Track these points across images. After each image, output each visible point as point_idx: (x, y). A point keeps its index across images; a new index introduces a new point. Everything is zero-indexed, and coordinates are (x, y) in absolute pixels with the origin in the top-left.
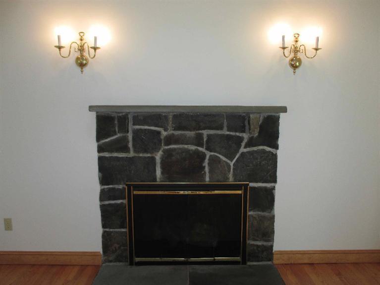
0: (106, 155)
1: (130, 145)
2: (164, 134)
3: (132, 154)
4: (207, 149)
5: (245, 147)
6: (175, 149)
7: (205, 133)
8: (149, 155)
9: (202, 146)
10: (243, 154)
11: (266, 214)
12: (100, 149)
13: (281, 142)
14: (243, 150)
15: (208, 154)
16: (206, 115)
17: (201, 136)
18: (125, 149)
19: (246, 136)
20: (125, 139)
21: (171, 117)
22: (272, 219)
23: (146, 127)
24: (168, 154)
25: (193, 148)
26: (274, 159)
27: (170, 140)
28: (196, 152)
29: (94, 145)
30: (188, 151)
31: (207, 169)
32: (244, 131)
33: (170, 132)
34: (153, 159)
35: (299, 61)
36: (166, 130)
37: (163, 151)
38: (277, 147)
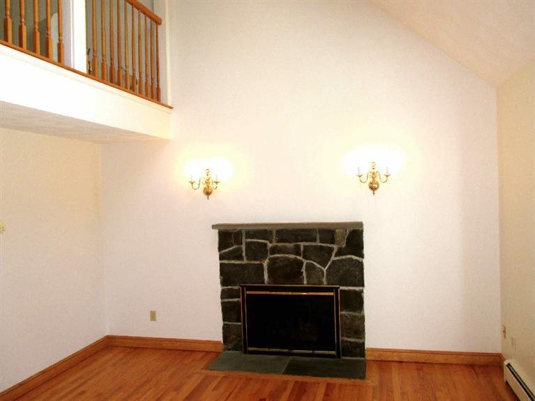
0: (226, 262)
1: (244, 254)
2: (270, 245)
3: (245, 261)
4: (305, 257)
5: (336, 256)
6: (278, 258)
7: (302, 244)
8: (258, 262)
9: (300, 255)
10: (334, 262)
11: (357, 314)
12: (221, 257)
13: (366, 251)
14: (333, 258)
15: (305, 262)
16: (303, 230)
17: (298, 247)
18: (240, 258)
19: (335, 247)
20: (240, 250)
21: (274, 233)
22: (362, 319)
23: (256, 240)
24: (273, 263)
25: (292, 256)
26: (360, 267)
27: (274, 250)
28: (296, 260)
29: (216, 254)
30: (288, 259)
31: (304, 274)
32: (333, 243)
33: (274, 244)
34: (262, 265)
35: (377, 184)
36: (271, 242)
37: (269, 259)
38: (362, 256)
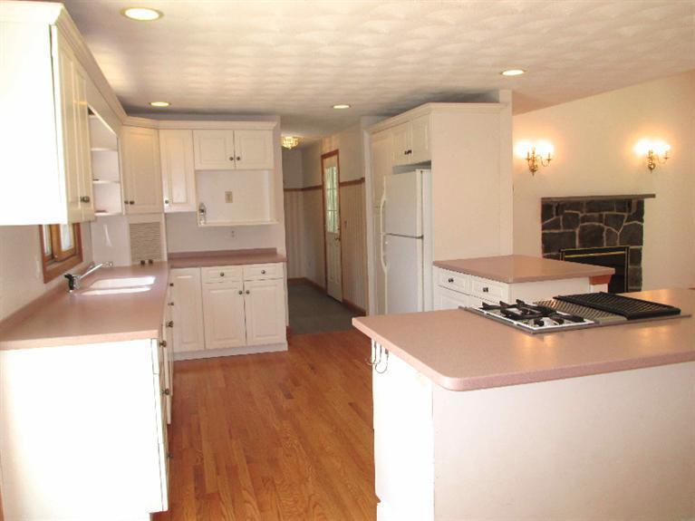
0: (546, 231)
1: (561, 224)
2: (581, 215)
3: (562, 230)
4: (605, 224)
5: (627, 221)
6: (586, 226)
7: (605, 213)
8: (571, 230)
9: (601, 222)
10: (625, 227)
11: (636, 267)
12: (543, 228)
13: (645, 217)
14: (624, 224)
15: (606, 228)
16: (604, 201)
17: (601, 216)
18: (558, 227)
19: (626, 215)
20: (558, 220)
21: (585, 205)
22: (640, 271)
23: (570, 211)
24: (583, 229)
25: (597, 224)
26: (641, 228)
27: (584, 219)
28: (599, 226)
29: (538, 226)
30: (594, 226)
31: (605, 239)
32: (625, 212)
33: (584, 214)
34: (574, 233)
35: (654, 165)
36: (582, 212)
37: (580, 228)
38: (642, 221)
